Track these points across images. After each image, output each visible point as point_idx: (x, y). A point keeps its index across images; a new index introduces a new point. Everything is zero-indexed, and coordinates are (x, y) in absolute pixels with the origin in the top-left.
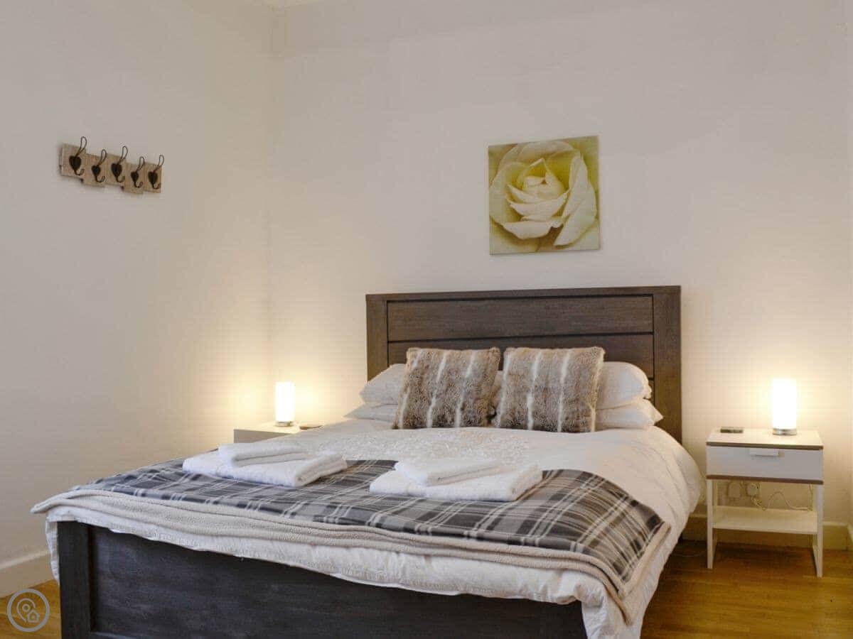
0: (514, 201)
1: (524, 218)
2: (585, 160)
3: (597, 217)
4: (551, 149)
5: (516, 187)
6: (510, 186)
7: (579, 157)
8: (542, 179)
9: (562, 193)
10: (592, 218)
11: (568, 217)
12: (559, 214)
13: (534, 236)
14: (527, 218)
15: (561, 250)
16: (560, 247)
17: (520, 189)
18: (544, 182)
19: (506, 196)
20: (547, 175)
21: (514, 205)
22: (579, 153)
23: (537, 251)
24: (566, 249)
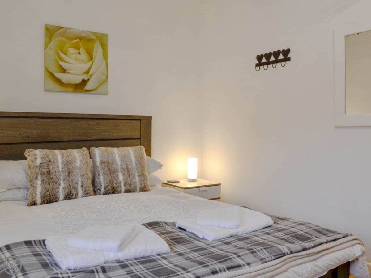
0: (61, 61)
1: (67, 71)
2: (102, 46)
3: (107, 77)
4: (84, 35)
5: (62, 52)
6: (59, 51)
7: (99, 43)
8: (78, 51)
9: (89, 61)
10: (104, 78)
11: (92, 75)
12: (87, 72)
13: (73, 83)
14: (69, 71)
15: (88, 92)
16: (87, 91)
17: (65, 54)
18: (79, 53)
19: (56, 57)
20: (81, 49)
21: (61, 63)
22: (98, 41)
23: (74, 92)
24: (91, 92)
